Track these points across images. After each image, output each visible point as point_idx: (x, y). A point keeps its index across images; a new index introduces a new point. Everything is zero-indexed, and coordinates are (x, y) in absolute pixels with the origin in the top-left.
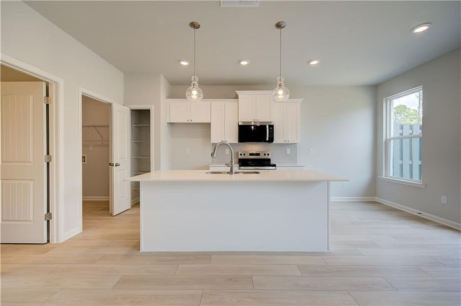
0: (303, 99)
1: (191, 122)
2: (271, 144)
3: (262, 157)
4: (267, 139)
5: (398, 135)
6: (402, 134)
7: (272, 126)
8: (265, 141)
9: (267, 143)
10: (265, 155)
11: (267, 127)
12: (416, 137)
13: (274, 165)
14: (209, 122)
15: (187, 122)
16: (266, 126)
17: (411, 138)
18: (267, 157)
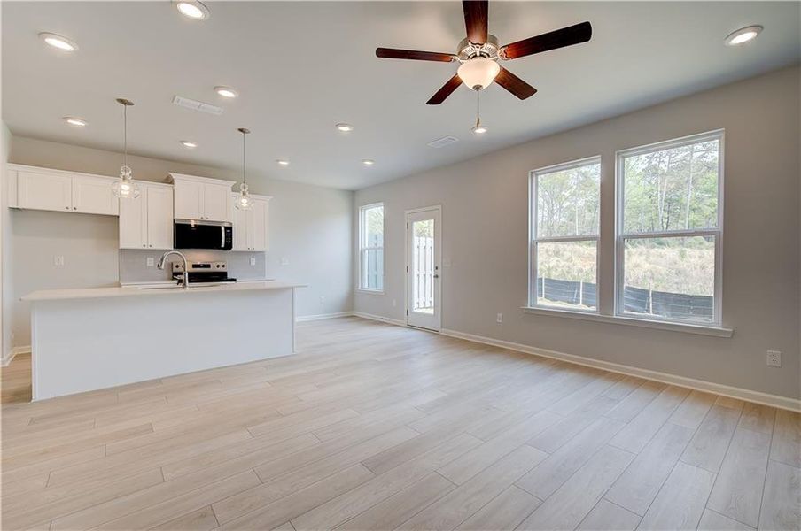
0: (271, 197)
1: (74, 211)
2: (228, 252)
3: (213, 269)
4: (223, 246)
5: (373, 245)
6: (376, 245)
7: (230, 228)
8: (218, 247)
9: (221, 251)
10: (218, 266)
11: (223, 229)
12: (379, 248)
13: (234, 280)
14: (117, 214)
15: (66, 210)
16: (220, 228)
17: (376, 249)
18: (221, 269)
